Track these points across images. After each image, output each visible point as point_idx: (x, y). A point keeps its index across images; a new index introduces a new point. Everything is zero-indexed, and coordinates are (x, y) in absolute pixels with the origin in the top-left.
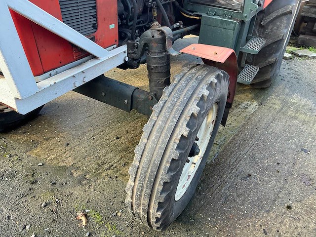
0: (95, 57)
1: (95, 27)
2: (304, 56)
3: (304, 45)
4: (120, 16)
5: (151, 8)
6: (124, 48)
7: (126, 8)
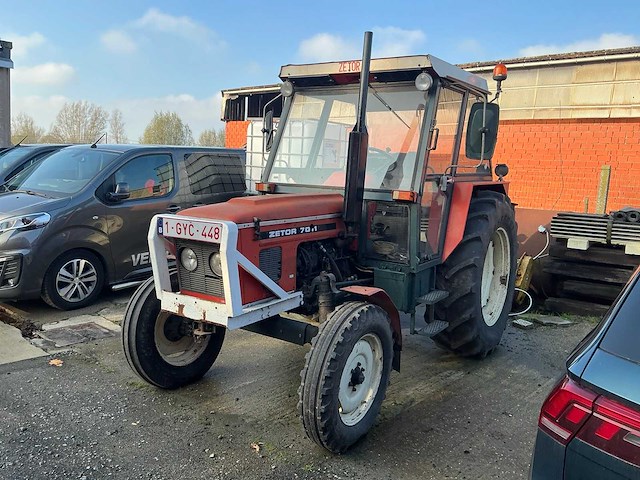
0: (278, 298)
1: (279, 276)
2: (551, 325)
3: (556, 311)
4: (298, 269)
5: (325, 263)
6: (300, 293)
7: (303, 263)
